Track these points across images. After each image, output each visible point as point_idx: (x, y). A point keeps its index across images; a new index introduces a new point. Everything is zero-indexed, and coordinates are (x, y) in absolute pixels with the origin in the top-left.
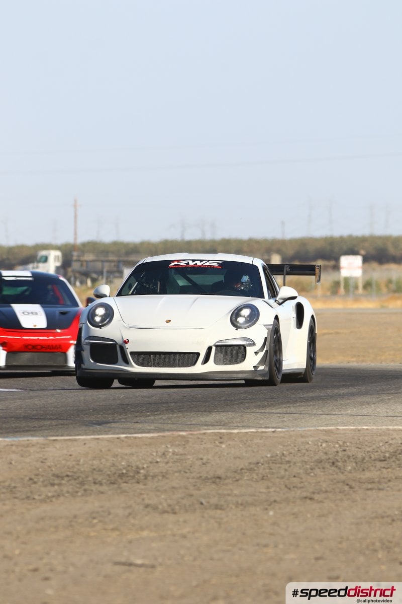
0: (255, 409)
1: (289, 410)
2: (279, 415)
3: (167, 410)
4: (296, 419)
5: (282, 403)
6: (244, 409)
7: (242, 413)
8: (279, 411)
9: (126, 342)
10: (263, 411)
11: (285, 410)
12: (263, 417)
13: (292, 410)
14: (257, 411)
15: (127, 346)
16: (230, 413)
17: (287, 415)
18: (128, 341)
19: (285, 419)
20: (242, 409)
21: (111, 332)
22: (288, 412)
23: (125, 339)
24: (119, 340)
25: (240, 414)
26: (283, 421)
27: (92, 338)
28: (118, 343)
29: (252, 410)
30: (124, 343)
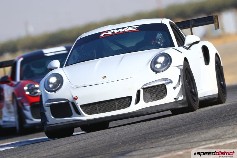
9: (76, 99)
15: (77, 101)
18: (77, 98)
21: (64, 94)
23: (74, 96)
24: (70, 98)
27: (50, 101)
28: (70, 100)
30: (74, 100)
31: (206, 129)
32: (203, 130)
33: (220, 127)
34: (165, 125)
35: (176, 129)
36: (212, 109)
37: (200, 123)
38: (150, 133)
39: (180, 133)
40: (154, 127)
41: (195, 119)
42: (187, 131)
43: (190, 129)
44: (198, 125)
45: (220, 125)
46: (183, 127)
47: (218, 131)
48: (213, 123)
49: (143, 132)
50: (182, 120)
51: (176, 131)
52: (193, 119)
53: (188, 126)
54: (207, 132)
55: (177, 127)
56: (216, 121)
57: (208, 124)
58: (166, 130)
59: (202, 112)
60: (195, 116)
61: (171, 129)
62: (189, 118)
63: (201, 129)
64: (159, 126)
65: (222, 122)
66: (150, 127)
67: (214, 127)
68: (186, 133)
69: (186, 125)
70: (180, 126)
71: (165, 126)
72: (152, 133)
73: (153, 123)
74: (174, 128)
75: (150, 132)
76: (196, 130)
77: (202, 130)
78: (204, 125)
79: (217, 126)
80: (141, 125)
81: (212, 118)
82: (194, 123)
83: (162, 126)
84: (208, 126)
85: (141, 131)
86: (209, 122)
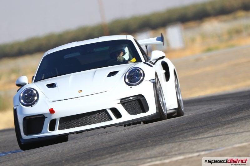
0: (191, 137)
1: (217, 133)
2: (209, 139)
3: (122, 150)
4: (222, 140)
5: (213, 128)
6: (182, 139)
7: (180, 142)
8: (210, 135)
10: (196, 138)
11: (214, 134)
12: (196, 143)
13: (220, 132)
14: (193, 138)
16: (170, 144)
17: (215, 138)
19: (214, 141)
20: (181, 138)
22: (217, 135)
25: (178, 143)
26: (211, 144)
29: (188, 139)
31: (152, 146)
32: (148, 146)
33: (166, 144)
34: (110, 141)
35: (121, 146)
36: (158, 126)
37: (145, 140)
38: (93, 151)
39: (125, 150)
40: (98, 144)
41: (140, 135)
42: (133, 148)
43: (135, 146)
44: (143, 142)
45: (166, 142)
46: (129, 144)
47: (164, 148)
48: (159, 140)
49: (87, 149)
50: (126, 137)
51: (121, 148)
52: (138, 136)
53: (133, 143)
54: (152, 149)
55: (122, 144)
56: (162, 137)
57: (153, 141)
58: (111, 147)
59: (147, 128)
60: (141, 133)
61: (115, 146)
62: (134, 134)
63: (147, 146)
64: (103, 143)
65: (168, 139)
66: (94, 144)
67: (160, 144)
68: (131, 150)
69: (131, 142)
70: (124, 143)
71: (110, 143)
72: (96, 150)
73: (97, 140)
74: (119, 145)
75: (94, 149)
76: (141, 147)
77: (148, 148)
78: (149, 142)
79: (163, 143)
80: (85, 142)
81: (157, 135)
82: (139, 140)
83: (106, 143)
84: (154, 143)
85: (84, 148)
86: (154, 138)
